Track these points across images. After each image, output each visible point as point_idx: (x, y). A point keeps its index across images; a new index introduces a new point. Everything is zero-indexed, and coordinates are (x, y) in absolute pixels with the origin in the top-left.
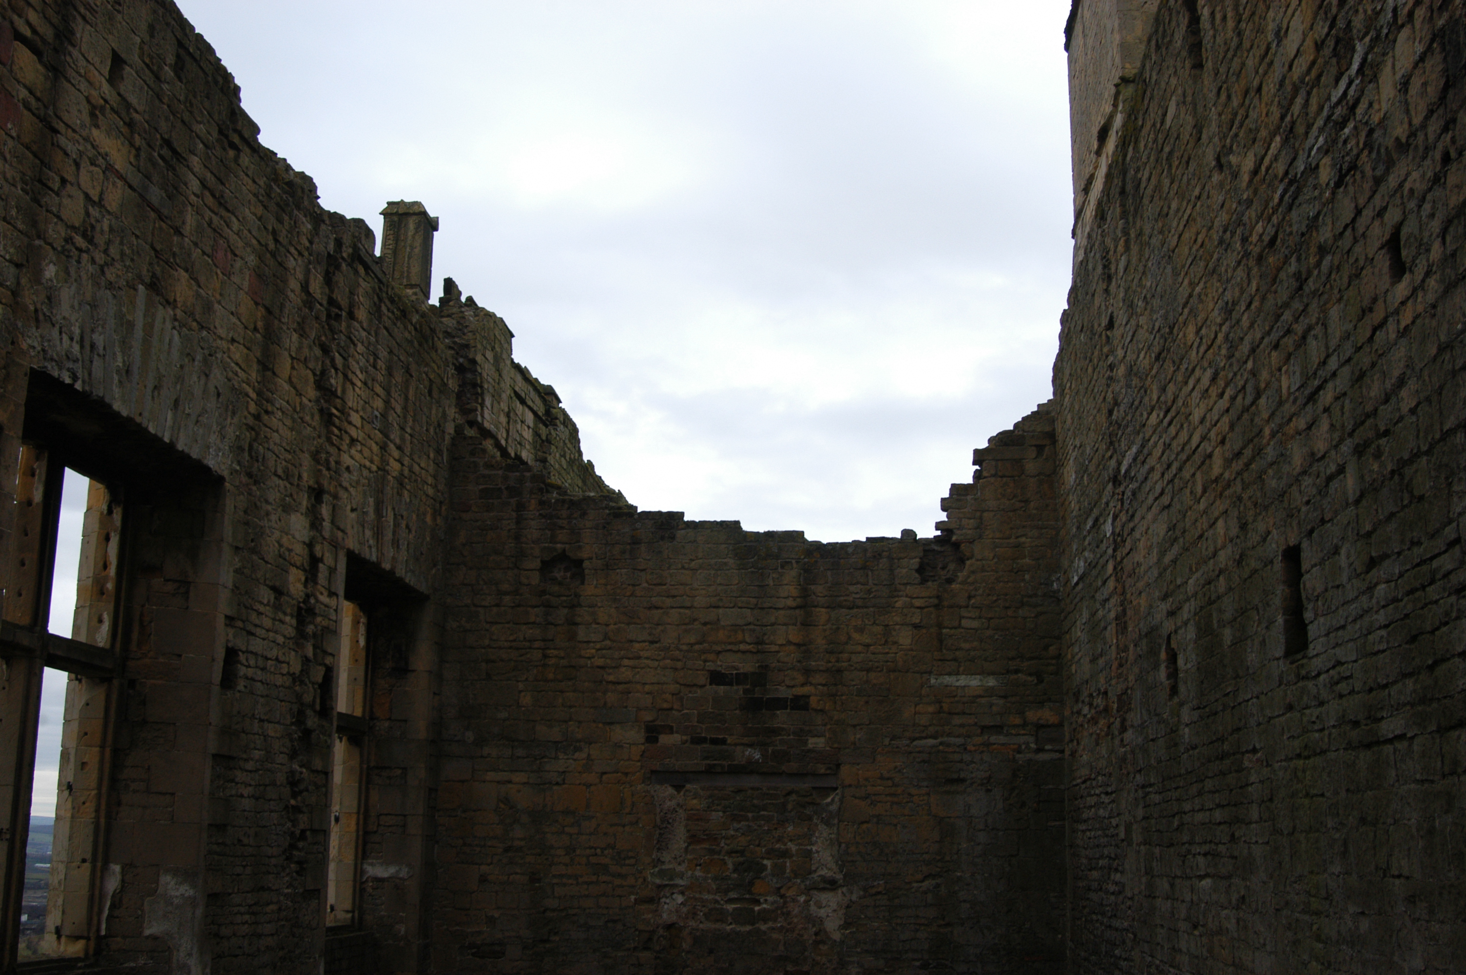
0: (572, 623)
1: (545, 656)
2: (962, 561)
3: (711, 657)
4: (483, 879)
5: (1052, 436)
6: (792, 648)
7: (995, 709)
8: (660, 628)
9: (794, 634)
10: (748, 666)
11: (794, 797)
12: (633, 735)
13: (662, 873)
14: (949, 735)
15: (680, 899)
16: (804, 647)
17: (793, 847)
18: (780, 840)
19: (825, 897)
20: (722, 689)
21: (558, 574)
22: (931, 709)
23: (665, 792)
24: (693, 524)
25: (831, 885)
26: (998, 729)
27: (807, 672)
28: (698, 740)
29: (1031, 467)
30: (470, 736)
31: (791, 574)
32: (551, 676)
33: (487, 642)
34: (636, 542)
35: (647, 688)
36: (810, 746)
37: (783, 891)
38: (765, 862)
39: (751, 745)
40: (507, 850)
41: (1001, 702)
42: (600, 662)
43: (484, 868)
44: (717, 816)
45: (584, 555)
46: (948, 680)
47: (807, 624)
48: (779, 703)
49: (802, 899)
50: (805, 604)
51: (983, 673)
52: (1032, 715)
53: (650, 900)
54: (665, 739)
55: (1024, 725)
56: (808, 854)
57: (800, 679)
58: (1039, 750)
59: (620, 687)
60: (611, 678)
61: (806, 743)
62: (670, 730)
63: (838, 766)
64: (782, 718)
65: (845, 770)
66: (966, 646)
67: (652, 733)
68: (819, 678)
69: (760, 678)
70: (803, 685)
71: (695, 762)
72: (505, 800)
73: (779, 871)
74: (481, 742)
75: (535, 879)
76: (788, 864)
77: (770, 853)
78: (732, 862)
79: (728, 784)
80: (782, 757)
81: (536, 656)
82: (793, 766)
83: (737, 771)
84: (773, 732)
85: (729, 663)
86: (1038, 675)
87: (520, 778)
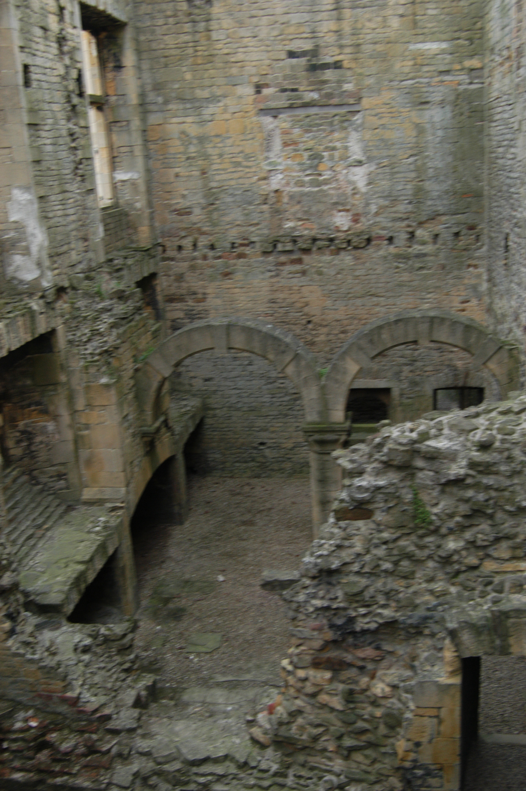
0: (208, 30)
1: (196, 51)
3: (287, 42)
4: (177, 176)
6: (331, 34)
7: (446, 61)
8: (258, 28)
9: (332, 26)
10: (307, 46)
11: (337, 118)
12: (249, 90)
13: (270, 164)
14: (421, 77)
15: (280, 176)
16: (339, 32)
17: (338, 145)
18: (331, 141)
19: (356, 170)
20: (294, 61)
21: (198, 3)
22: (411, 63)
23: (268, 120)
25: (360, 163)
26: (447, 72)
27: (341, 47)
28: (284, 90)
30: (160, 100)
32: (200, 62)
33: (162, 46)
35: (254, 63)
36: (344, 89)
37: (334, 169)
38: (325, 154)
39: (312, 91)
40: (188, 158)
41: (449, 57)
42: (226, 51)
43: (177, 170)
44: (297, 131)
46: (420, 46)
48: (326, 66)
49: (345, 171)
50: (338, 7)
51: (440, 40)
52: (467, 63)
53: (265, 179)
54: (266, 91)
55: (462, 69)
56: (346, 148)
57: (338, 51)
58: (471, 83)
59: (239, 64)
60: (233, 60)
61: (341, 87)
62: (267, 85)
63: (360, 98)
64: (329, 74)
65: (364, 101)
66: (430, 25)
67: (259, 88)
68: (348, 50)
69: (314, 52)
70: (340, 54)
71: (282, 102)
72: (183, 133)
73: (331, 158)
74: (166, 102)
75: (204, 173)
76: (337, 154)
77: (327, 149)
78: (306, 155)
79: (302, 112)
80: (330, 96)
81: (190, 51)
82: (335, 101)
83: (306, 105)
84: (324, 82)
85: (297, 45)
86: (471, 40)
87: (189, 119)
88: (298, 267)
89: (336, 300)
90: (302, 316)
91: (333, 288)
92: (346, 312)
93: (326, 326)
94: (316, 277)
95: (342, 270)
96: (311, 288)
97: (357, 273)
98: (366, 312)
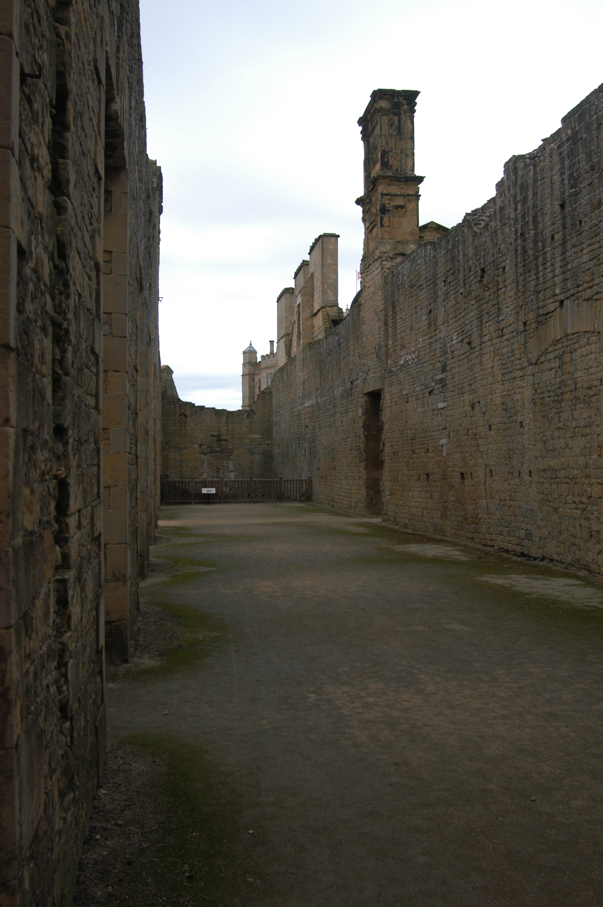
0: (185, 426)
1: (181, 432)
2: (255, 414)
3: (211, 432)
4: (171, 472)
5: (271, 392)
6: (225, 430)
8: (201, 427)
9: (225, 428)
10: (217, 434)
11: (226, 456)
12: (197, 446)
13: (203, 470)
14: (252, 445)
15: (206, 474)
16: (227, 430)
17: (226, 465)
18: (223, 464)
19: (232, 473)
20: (213, 438)
21: (182, 417)
22: (249, 441)
23: (203, 456)
24: (207, 408)
25: (232, 471)
26: (261, 444)
27: (228, 434)
28: (209, 447)
29: (267, 398)
30: (167, 447)
31: (225, 417)
32: (182, 436)
33: (170, 430)
34: (196, 411)
35: (199, 438)
36: (228, 447)
37: (224, 472)
38: (221, 468)
39: (218, 447)
40: (176, 467)
41: (261, 440)
42: (191, 433)
44: (212, 460)
45: (187, 414)
46: (252, 436)
47: (227, 426)
48: (223, 440)
49: (227, 474)
50: (227, 423)
51: (258, 434)
52: (267, 442)
53: (201, 475)
54: (203, 447)
55: (265, 444)
56: (228, 466)
57: (226, 436)
58: (268, 448)
59: (195, 438)
60: (193, 436)
62: (203, 445)
63: (233, 451)
64: (223, 443)
65: (235, 452)
66: (255, 429)
67: (200, 446)
68: (230, 436)
69: (219, 436)
71: (208, 451)
72: (174, 458)
73: (223, 469)
74: (169, 448)
75: (180, 471)
76: (225, 468)
77: (222, 466)
78: (215, 468)
79: (214, 454)
80: (224, 449)
81: (179, 432)
82: (225, 451)
83: (216, 452)
84: (222, 445)
85: (213, 433)
86: (268, 435)
87: (177, 454)
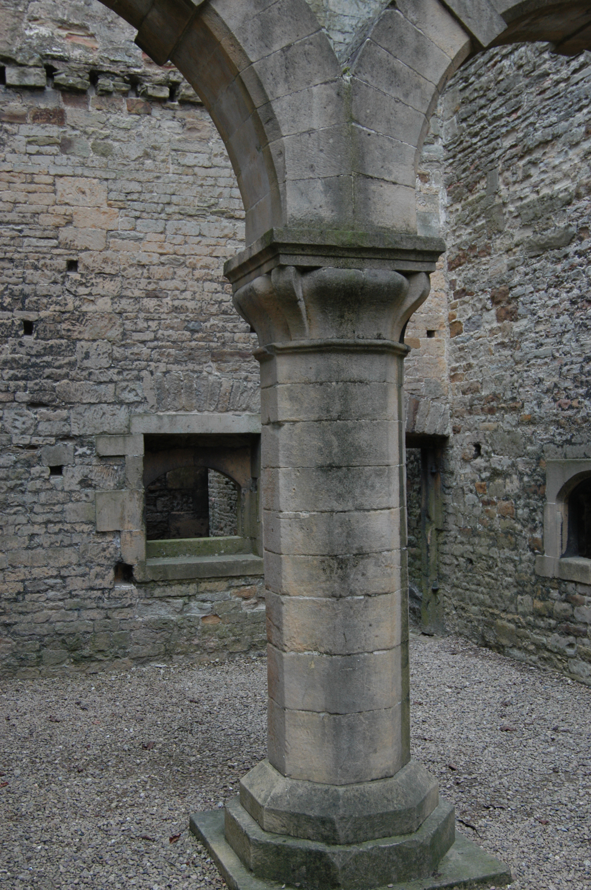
88: (54, 131)
89: (137, 218)
90: (57, 247)
91: (135, 187)
92: (161, 247)
93: (112, 276)
94: (95, 159)
95: (154, 148)
96: (81, 183)
97: (189, 160)
98: (208, 250)
